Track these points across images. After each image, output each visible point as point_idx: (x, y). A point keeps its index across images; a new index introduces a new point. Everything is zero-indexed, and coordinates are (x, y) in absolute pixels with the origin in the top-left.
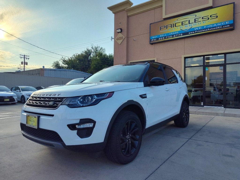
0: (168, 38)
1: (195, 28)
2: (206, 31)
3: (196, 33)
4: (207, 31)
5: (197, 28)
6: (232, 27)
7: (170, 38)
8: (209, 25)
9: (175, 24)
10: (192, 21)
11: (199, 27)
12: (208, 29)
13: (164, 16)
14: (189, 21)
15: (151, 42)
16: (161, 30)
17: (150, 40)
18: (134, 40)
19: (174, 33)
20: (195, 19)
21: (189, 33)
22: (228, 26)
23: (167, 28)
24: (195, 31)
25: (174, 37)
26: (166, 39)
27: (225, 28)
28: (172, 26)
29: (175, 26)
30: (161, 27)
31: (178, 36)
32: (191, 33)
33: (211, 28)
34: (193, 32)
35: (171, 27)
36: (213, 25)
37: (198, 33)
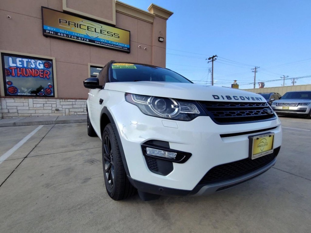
0: (71, 37)
1: (102, 39)
2: (110, 46)
3: (102, 44)
4: (112, 46)
5: (103, 40)
6: (129, 51)
7: (74, 38)
8: (113, 42)
9: (80, 25)
10: (98, 30)
11: (105, 40)
12: (112, 45)
13: (65, 8)
14: (95, 29)
15: (45, 33)
16: (60, 23)
17: (44, 31)
18: (9, 17)
19: (78, 35)
20: (101, 30)
21: (96, 42)
22: (127, 49)
23: (69, 25)
24: (101, 42)
25: (78, 39)
26: (68, 37)
27: (124, 49)
28: (76, 25)
29: (80, 28)
30: (60, 19)
31: (83, 40)
32: (98, 43)
33: (114, 45)
34: (100, 43)
35: (75, 27)
36: (116, 43)
37: (104, 45)
